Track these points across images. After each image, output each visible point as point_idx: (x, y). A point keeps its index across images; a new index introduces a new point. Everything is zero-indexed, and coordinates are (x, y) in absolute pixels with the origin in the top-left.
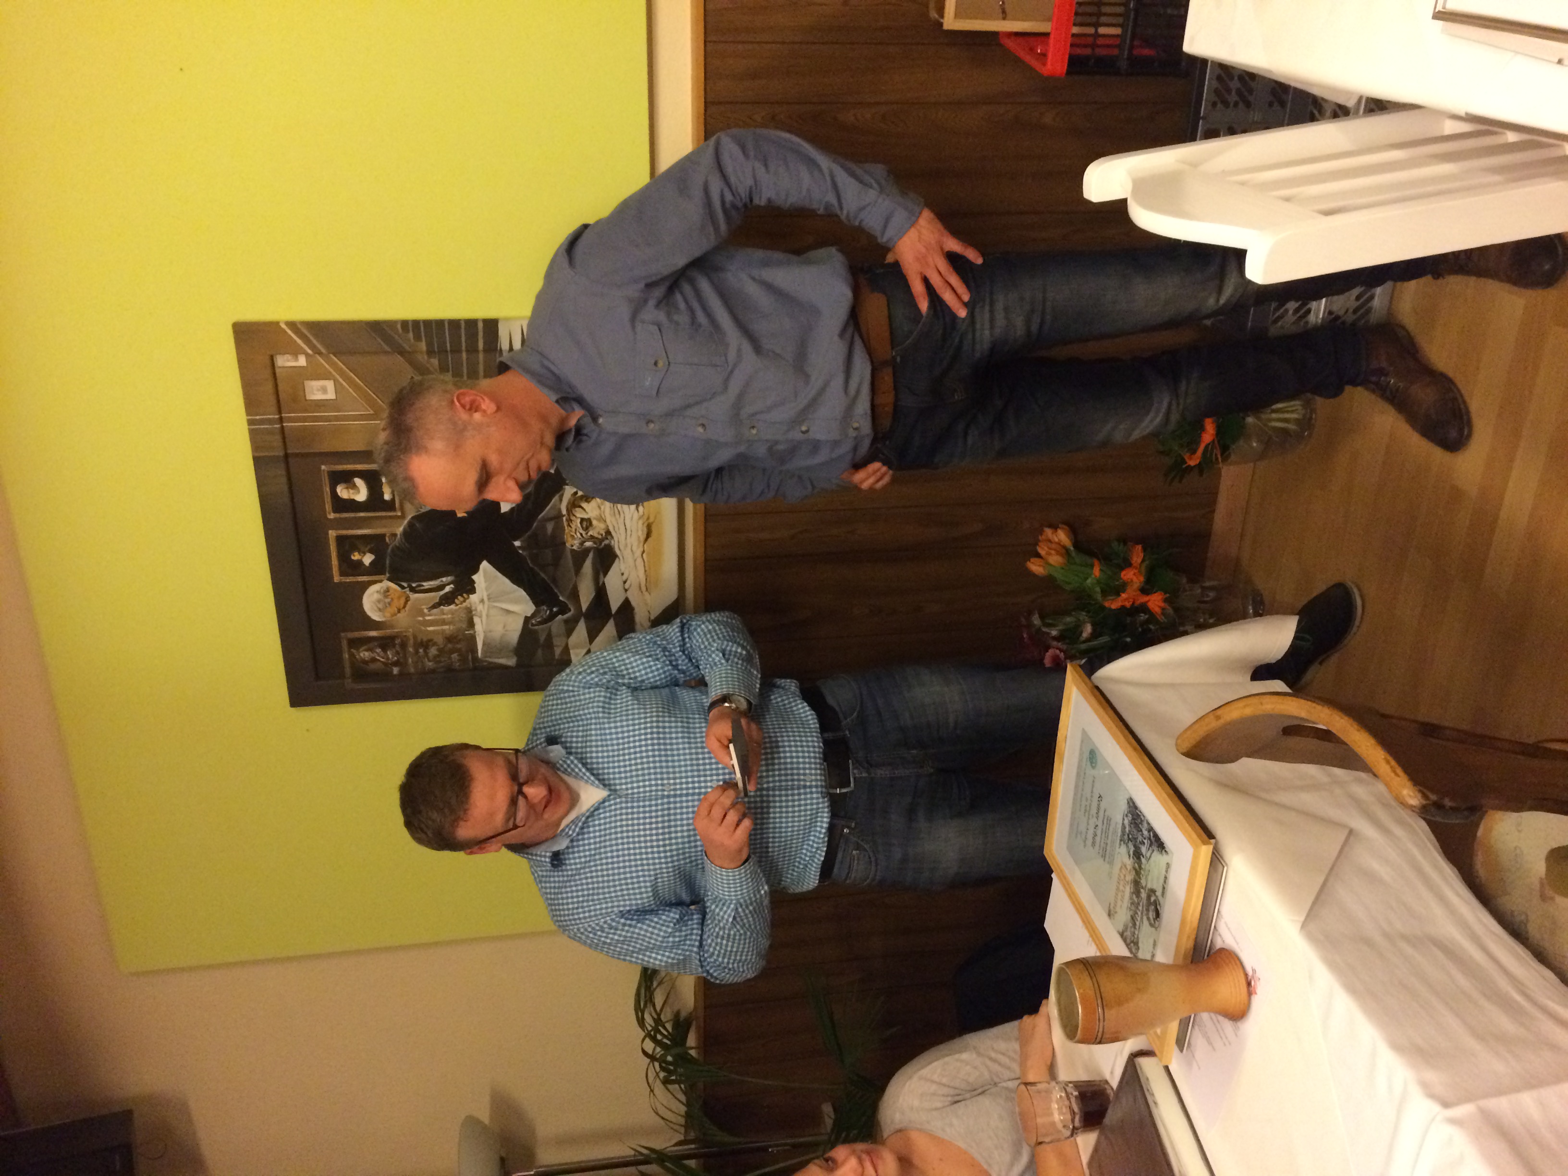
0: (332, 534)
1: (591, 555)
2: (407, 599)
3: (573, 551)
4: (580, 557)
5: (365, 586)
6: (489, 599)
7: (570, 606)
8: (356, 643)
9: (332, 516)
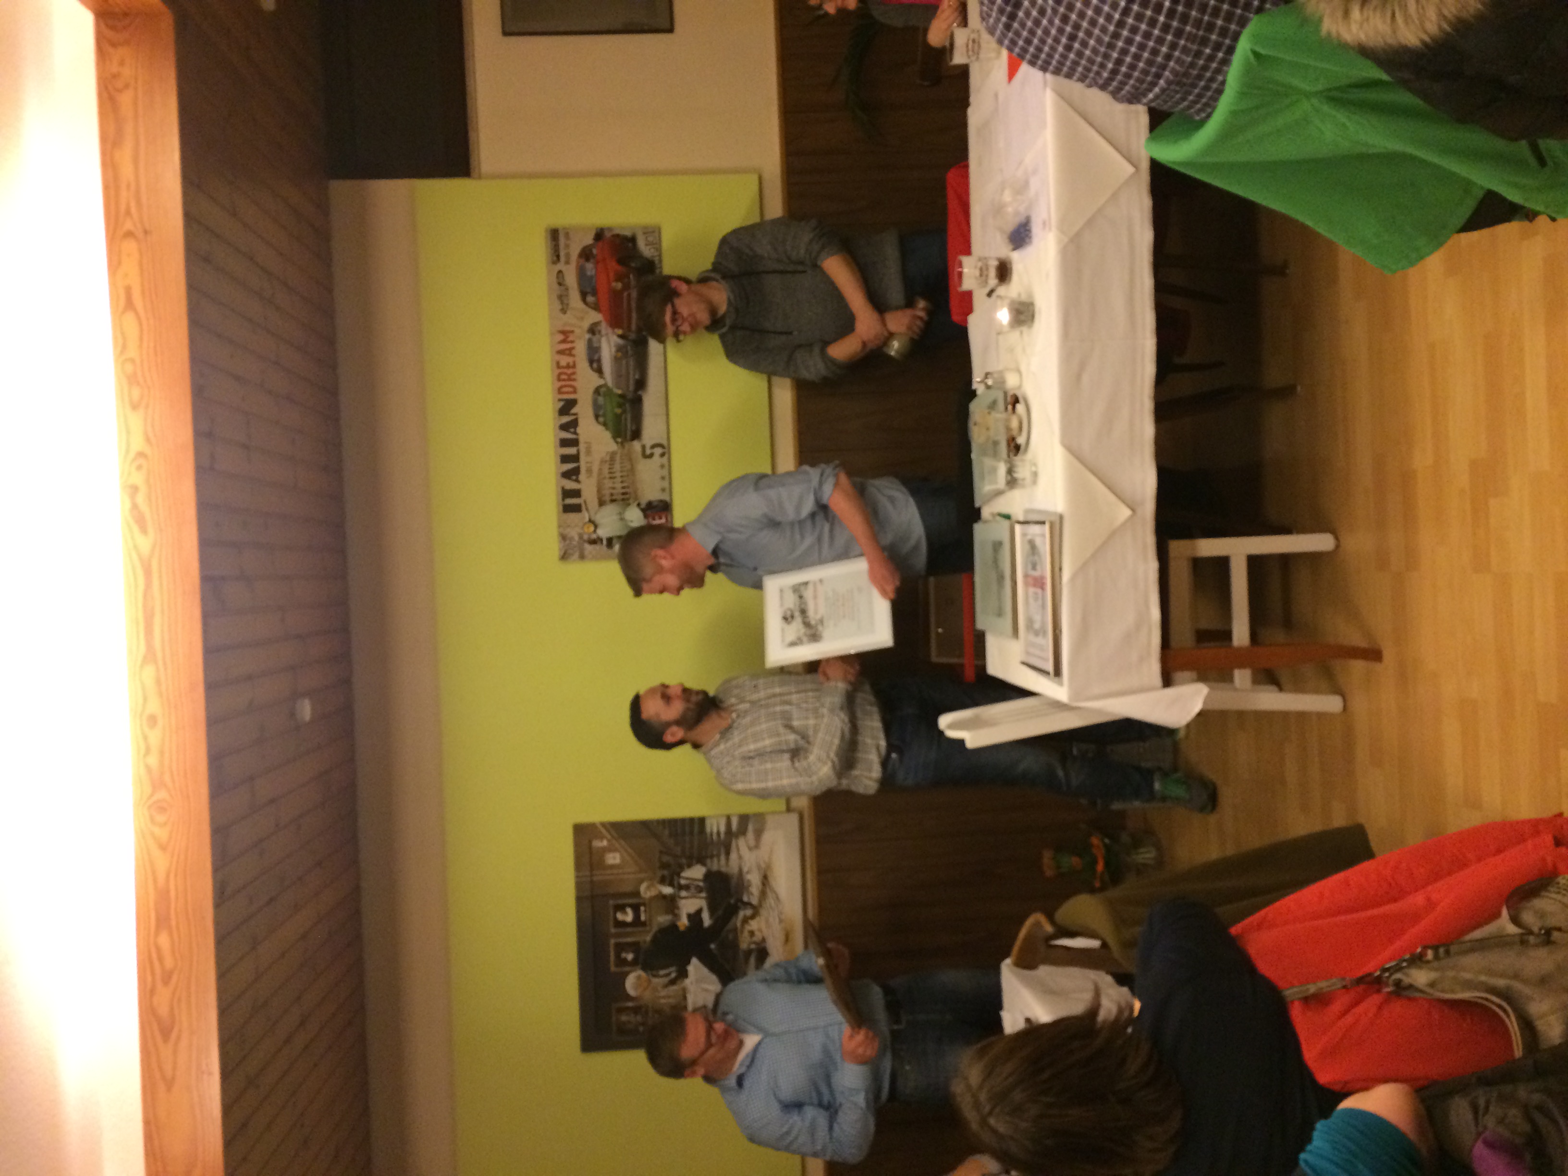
2: (650, 982)
3: (744, 951)
4: (749, 953)
6: (696, 982)
8: (621, 1010)
9: (613, 930)
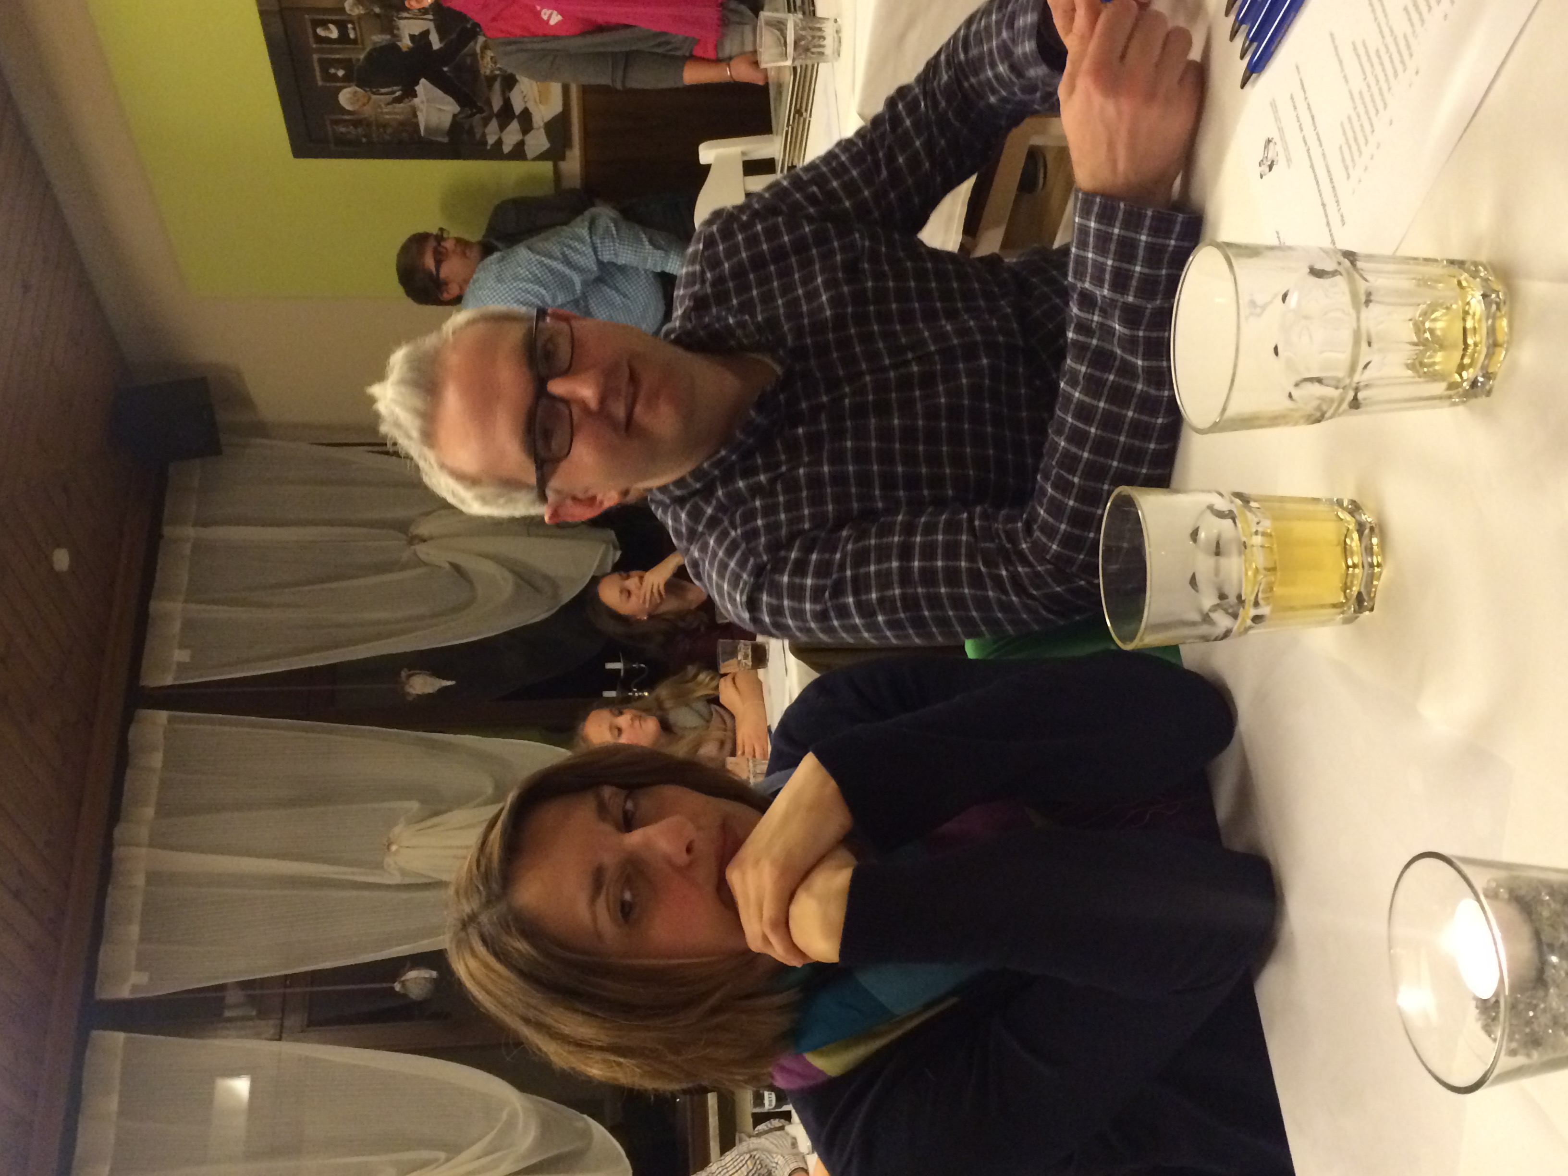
0: (315, 57)
1: (499, 80)
2: (370, 99)
3: (486, 77)
4: (491, 80)
5: (340, 89)
6: (428, 101)
7: (485, 108)
8: (337, 122)
9: (314, 46)
